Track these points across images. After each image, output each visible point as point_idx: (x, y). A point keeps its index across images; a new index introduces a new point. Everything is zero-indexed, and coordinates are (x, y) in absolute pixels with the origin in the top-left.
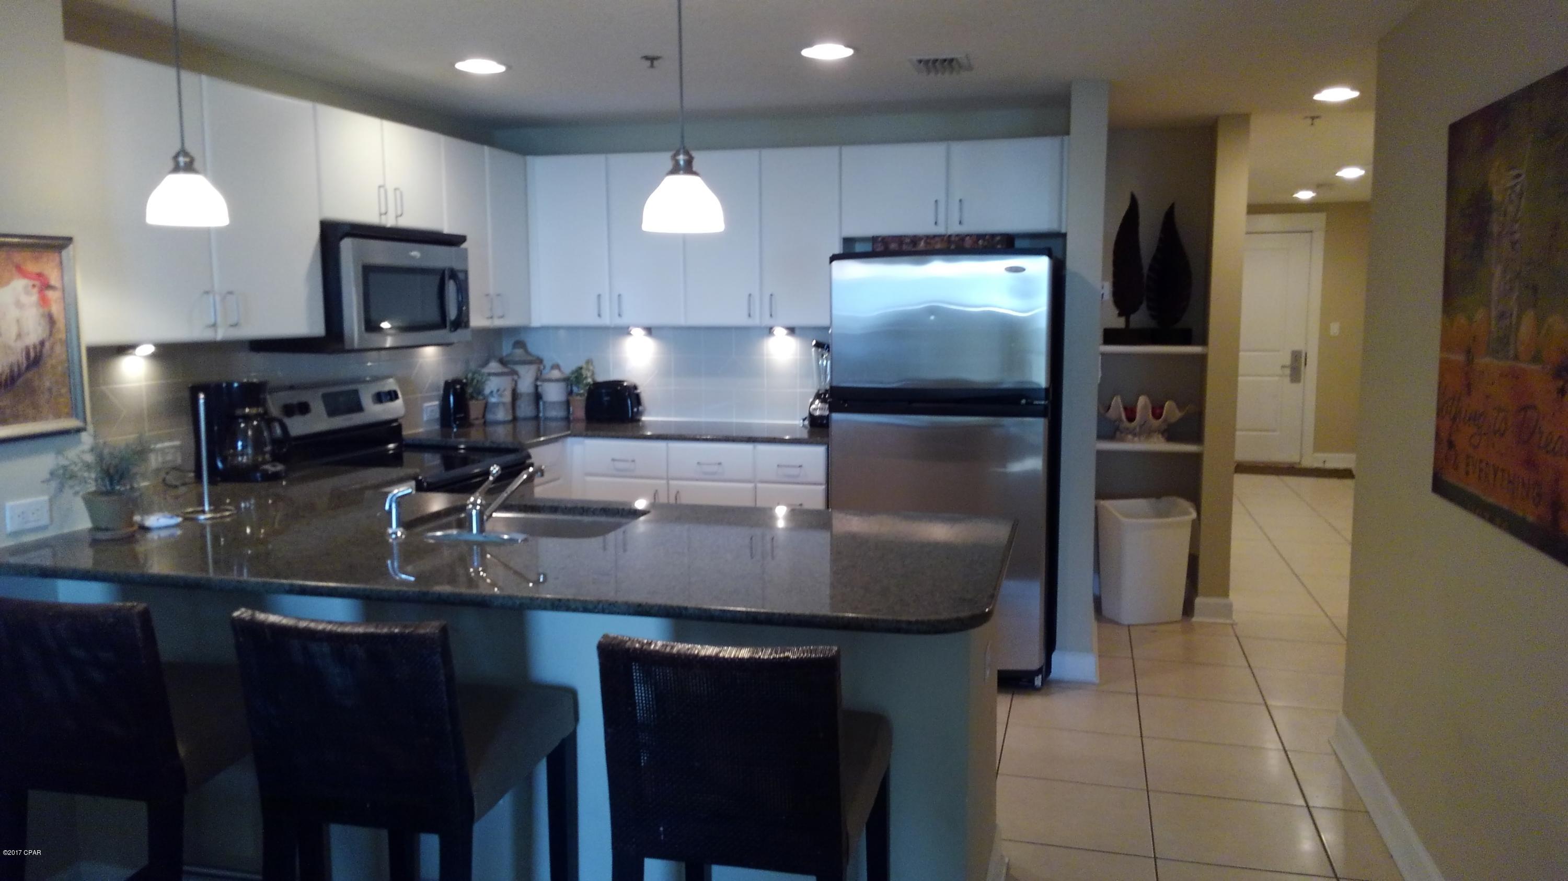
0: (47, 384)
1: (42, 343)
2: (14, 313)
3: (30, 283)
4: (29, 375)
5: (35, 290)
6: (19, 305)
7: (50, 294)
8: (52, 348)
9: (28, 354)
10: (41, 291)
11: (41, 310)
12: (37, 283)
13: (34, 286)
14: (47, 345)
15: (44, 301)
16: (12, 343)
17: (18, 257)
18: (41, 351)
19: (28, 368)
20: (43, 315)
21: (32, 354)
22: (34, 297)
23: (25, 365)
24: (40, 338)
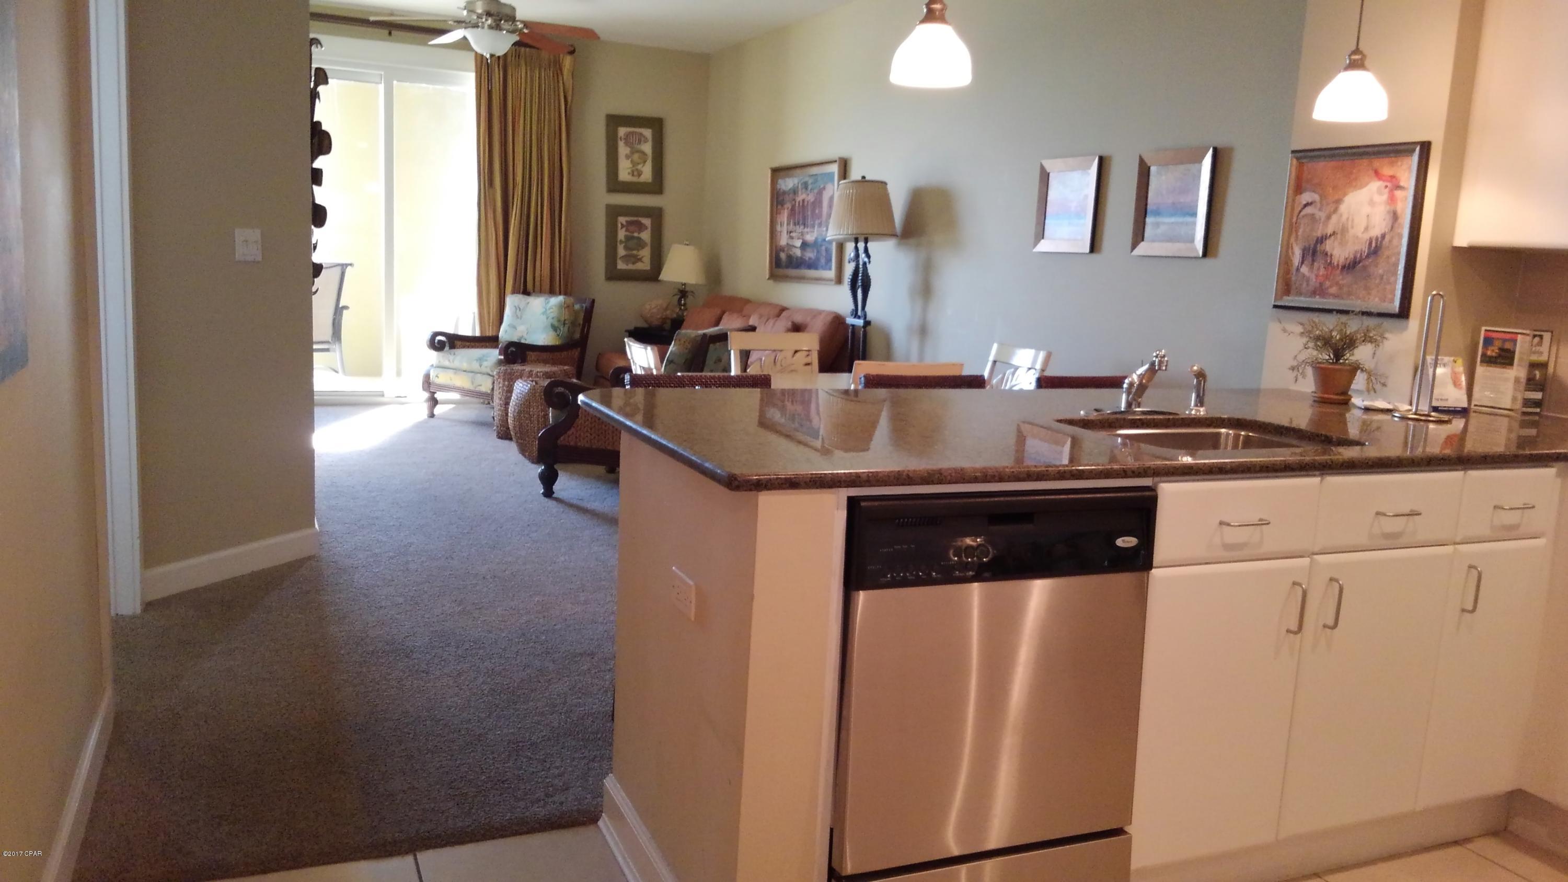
0: (1381, 271)
1: (1383, 236)
2: (1366, 210)
3: (1384, 184)
4: (1367, 263)
5: (1387, 190)
6: (1372, 203)
7: (1399, 194)
8: (1390, 241)
9: (1370, 244)
10: (1391, 191)
11: (1388, 207)
12: (1389, 184)
13: (1386, 187)
14: (1387, 238)
15: (1392, 199)
16: (1360, 235)
17: (1377, 163)
18: (1381, 242)
19: (1368, 256)
20: (1389, 212)
21: (1374, 245)
22: (1385, 197)
23: (1366, 254)
24: (1383, 231)
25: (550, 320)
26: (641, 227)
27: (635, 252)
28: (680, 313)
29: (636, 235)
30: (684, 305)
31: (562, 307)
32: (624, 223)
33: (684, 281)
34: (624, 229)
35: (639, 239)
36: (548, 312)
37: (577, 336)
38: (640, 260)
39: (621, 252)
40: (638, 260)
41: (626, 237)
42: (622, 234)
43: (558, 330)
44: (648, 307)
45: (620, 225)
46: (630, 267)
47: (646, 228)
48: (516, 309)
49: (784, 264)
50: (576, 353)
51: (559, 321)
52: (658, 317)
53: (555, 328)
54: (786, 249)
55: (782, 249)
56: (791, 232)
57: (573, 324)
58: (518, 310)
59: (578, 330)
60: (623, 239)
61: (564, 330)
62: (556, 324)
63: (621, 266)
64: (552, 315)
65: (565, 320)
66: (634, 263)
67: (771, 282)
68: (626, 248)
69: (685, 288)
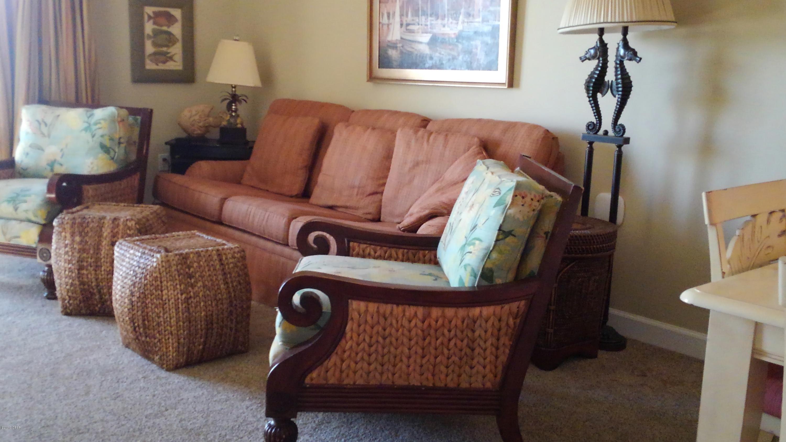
25: (98, 139)
26: (171, 19)
27: (165, 49)
28: (232, 120)
29: (165, 28)
30: (236, 111)
31: (112, 120)
32: (152, 15)
33: (234, 83)
34: (151, 21)
35: (170, 34)
36: (94, 128)
37: (133, 157)
38: (171, 58)
39: (149, 48)
40: (168, 58)
41: (154, 30)
42: (149, 27)
43: (112, 153)
44: (186, 113)
45: (146, 17)
46: (161, 67)
47: (176, 21)
48: (40, 124)
49: (395, 64)
50: (135, 180)
51: (111, 139)
52: (201, 124)
53: (105, 149)
54: (399, 45)
55: (394, 46)
56: (408, 25)
57: (129, 143)
58: (43, 126)
59: (134, 149)
60: (151, 33)
61: (120, 152)
62: (107, 143)
63: (150, 66)
64: (100, 132)
65: (120, 138)
66: (164, 62)
67: (370, 84)
68: (155, 44)
69: (235, 91)
